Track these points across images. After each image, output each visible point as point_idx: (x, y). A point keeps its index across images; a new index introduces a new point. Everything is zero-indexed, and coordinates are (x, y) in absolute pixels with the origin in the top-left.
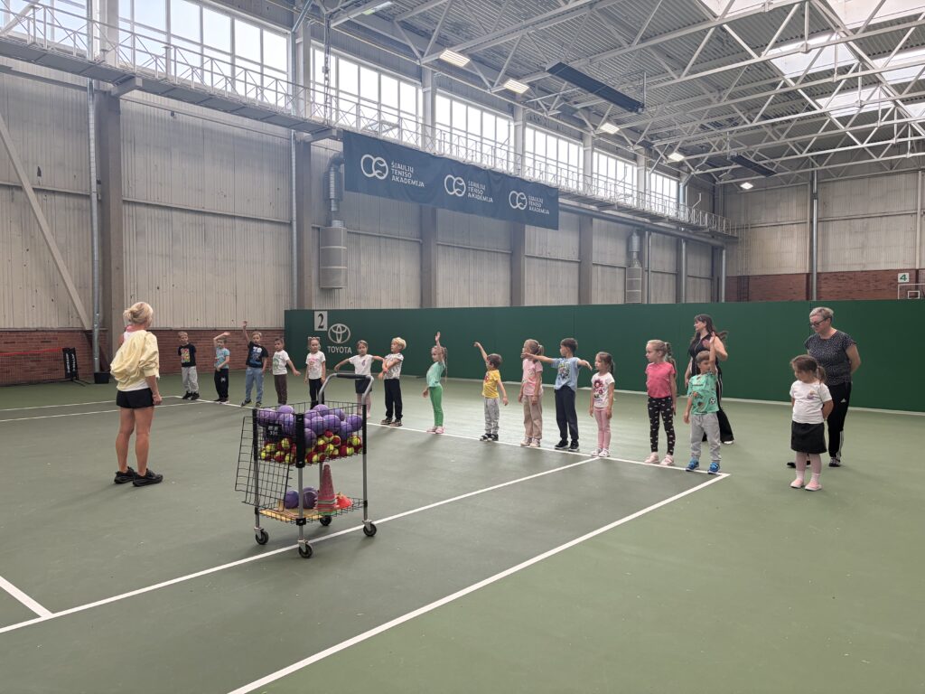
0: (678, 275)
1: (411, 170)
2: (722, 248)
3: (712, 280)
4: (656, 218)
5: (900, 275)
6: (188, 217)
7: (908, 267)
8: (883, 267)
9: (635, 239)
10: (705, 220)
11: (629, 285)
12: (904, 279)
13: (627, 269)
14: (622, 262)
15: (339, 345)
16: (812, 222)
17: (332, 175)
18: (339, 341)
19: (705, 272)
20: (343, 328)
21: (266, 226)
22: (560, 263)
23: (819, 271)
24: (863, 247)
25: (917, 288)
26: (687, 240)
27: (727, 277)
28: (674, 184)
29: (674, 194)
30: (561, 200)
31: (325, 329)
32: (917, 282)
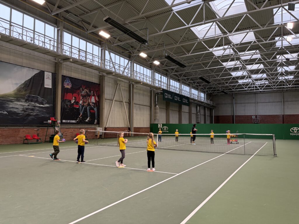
0: (205, 115)
1: (170, 95)
2: (213, 109)
3: (210, 116)
4: (202, 102)
5: (253, 116)
6: (138, 106)
7: (254, 115)
8: (249, 114)
9: (198, 107)
10: (209, 102)
11: (197, 118)
12: (254, 117)
13: (197, 114)
14: (195, 112)
15: (165, 131)
16: (233, 104)
17: (157, 97)
18: (165, 130)
19: (209, 115)
20: (166, 127)
21: (147, 107)
22: (186, 113)
23: (236, 115)
24: (244, 110)
25: (256, 119)
26: (207, 107)
27: (214, 116)
28: (203, 94)
29: (203, 97)
30: (190, 100)
31: (161, 127)
32: (256, 118)
